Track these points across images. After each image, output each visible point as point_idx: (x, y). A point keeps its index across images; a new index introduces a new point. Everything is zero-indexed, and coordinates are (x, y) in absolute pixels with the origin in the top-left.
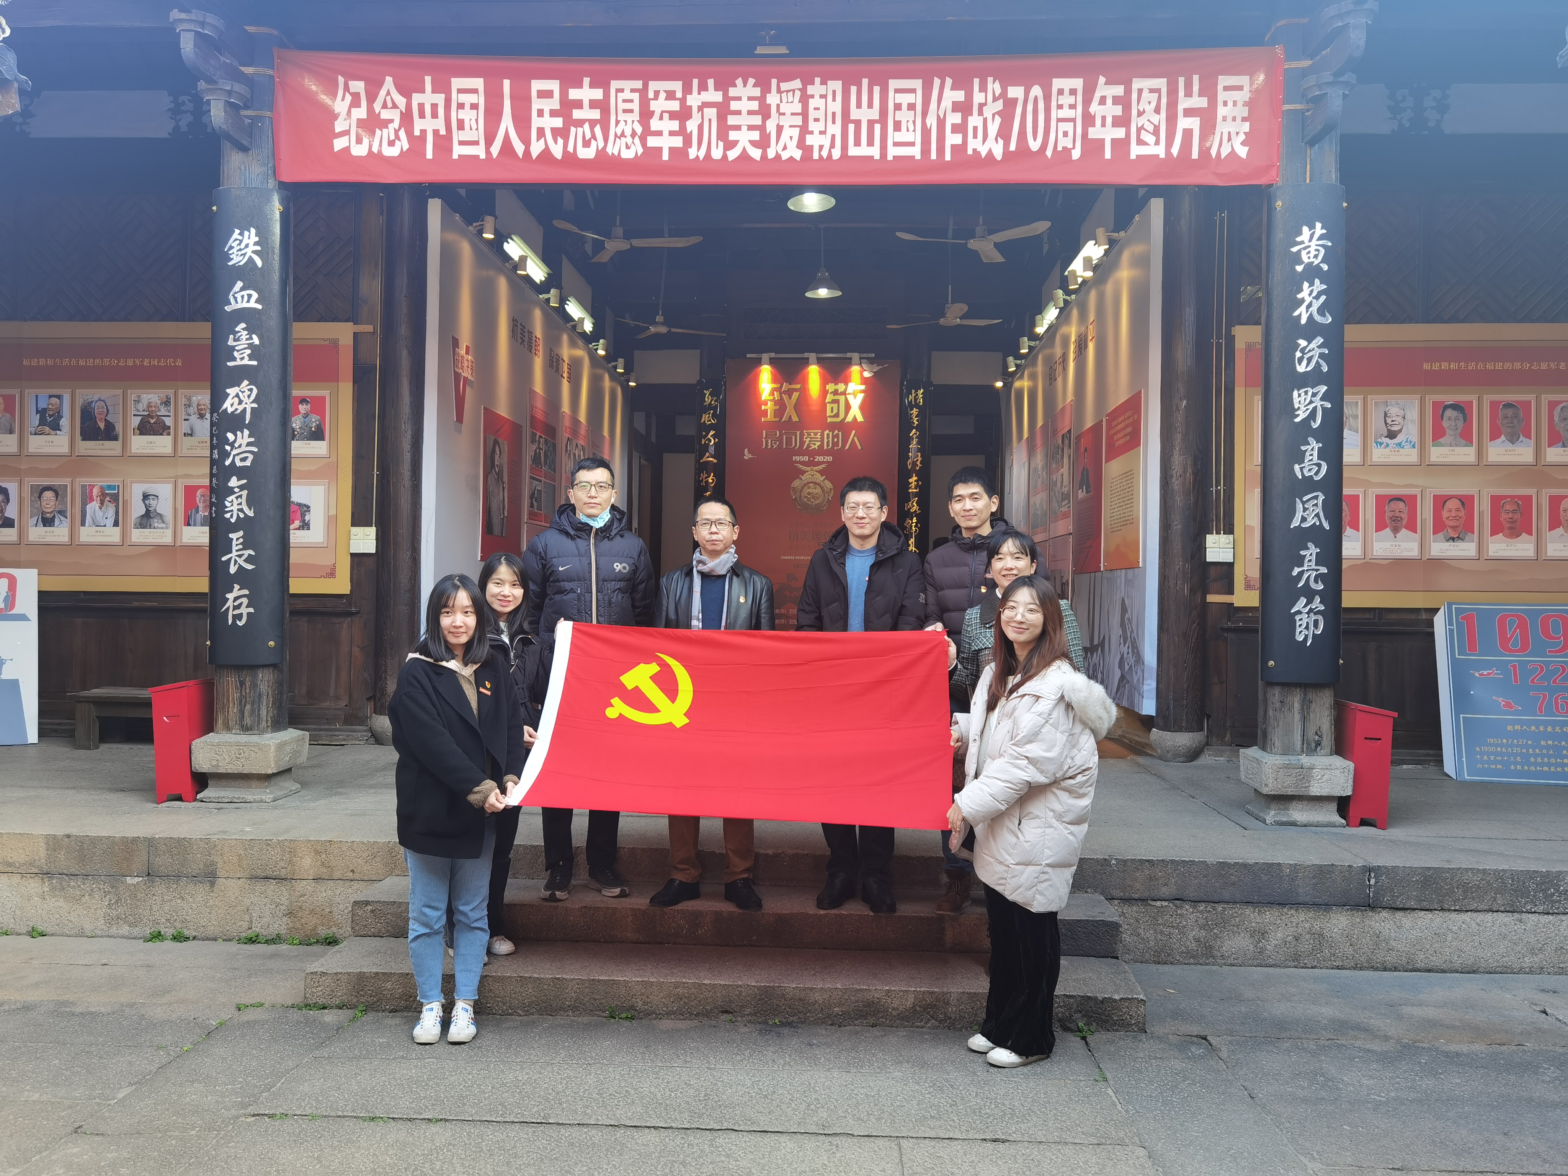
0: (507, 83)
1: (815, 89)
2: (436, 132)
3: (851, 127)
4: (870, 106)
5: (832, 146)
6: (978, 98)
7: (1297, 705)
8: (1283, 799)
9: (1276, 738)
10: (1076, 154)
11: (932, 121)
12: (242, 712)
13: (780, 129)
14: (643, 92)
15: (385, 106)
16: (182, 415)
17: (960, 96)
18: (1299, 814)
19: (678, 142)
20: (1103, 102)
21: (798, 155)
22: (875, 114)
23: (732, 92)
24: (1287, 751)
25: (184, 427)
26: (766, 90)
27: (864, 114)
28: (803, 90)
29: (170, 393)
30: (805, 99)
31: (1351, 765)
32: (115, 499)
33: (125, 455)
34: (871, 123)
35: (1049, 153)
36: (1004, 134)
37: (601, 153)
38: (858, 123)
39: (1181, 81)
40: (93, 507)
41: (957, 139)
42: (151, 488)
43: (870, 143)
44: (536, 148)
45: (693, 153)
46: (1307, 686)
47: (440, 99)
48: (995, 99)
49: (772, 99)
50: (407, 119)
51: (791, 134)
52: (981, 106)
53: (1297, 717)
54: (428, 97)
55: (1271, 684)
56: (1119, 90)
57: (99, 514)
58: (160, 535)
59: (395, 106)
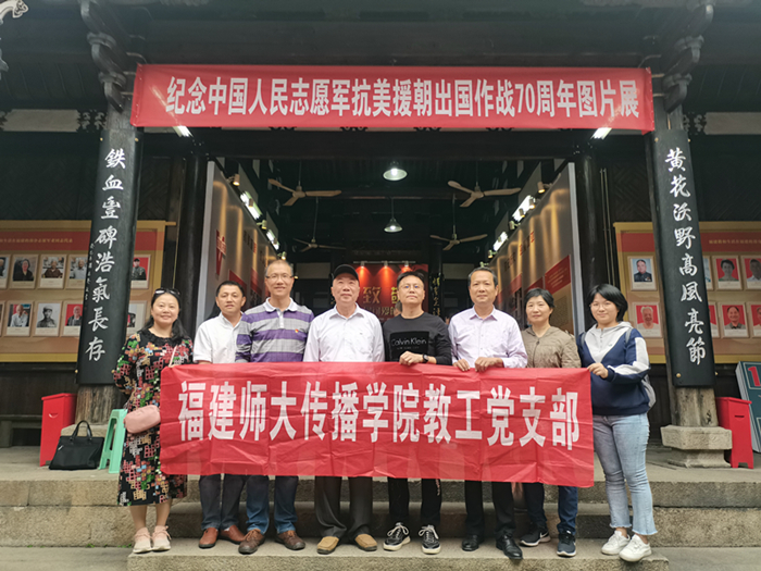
0: (260, 81)
1: (418, 84)
2: (220, 102)
3: (437, 101)
4: (446, 92)
5: (427, 109)
6: (500, 89)
7: (695, 399)
8: (694, 452)
9: (686, 417)
10: (552, 114)
11: (477, 98)
12: (93, 412)
13: (400, 102)
14: (330, 86)
15: (195, 90)
16: (70, 267)
17: (491, 88)
18: (703, 461)
19: (348, 107)
20: (563, 90)
21: (409, 113)
22: (449, 95)
23: (375, 85)
24: (693, 425)
25: (70, 274)
26: (393, 84)
27: (443, 96)
28: (412, 85)
29: (65, 256)
30: (413, 89)
31: (730, 431)
32: (28, 311)
33: (36, 289)
34: (447, 100)
35: (538, 113)
36: (515, 104)
37: (307, 113)
38: (440, 100)
39: (602, 82)
40: (15, 316)
41: (492, 107)
42: (48, 306)
43: (447, 108)
44: (273, 110)
45: (355, 113)
46: (700, 387)
47: (224, 87)
48: (509, 89)
49: (396, 88)
50: (205, 97)
51: (405, 105)
52: (502, 93)
53: (696, 405)
54: (218, 87)
55: (678, 387)
56: (571, 86)
57: (19, 320)
58: (52, 331)
59: (200, 90)
